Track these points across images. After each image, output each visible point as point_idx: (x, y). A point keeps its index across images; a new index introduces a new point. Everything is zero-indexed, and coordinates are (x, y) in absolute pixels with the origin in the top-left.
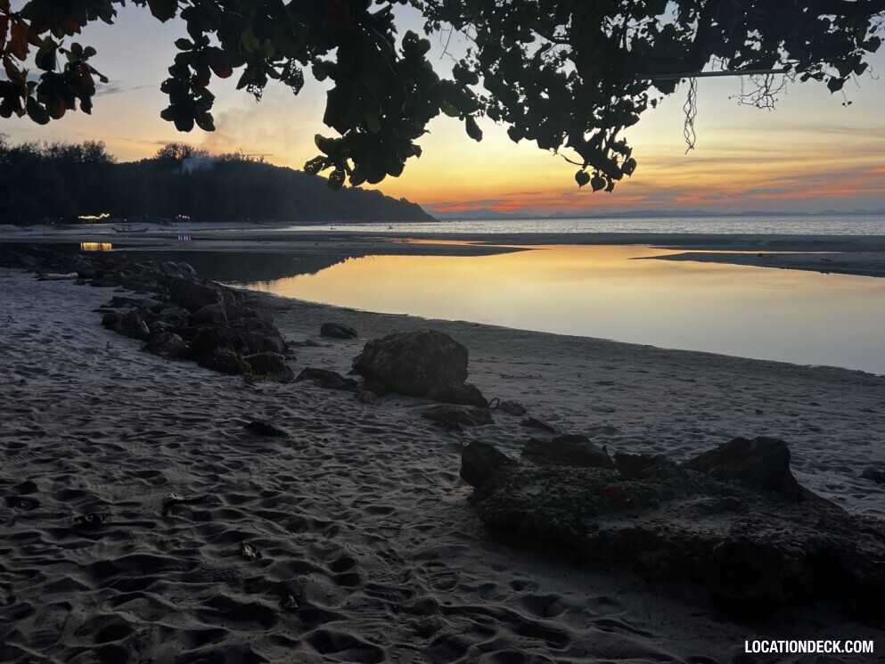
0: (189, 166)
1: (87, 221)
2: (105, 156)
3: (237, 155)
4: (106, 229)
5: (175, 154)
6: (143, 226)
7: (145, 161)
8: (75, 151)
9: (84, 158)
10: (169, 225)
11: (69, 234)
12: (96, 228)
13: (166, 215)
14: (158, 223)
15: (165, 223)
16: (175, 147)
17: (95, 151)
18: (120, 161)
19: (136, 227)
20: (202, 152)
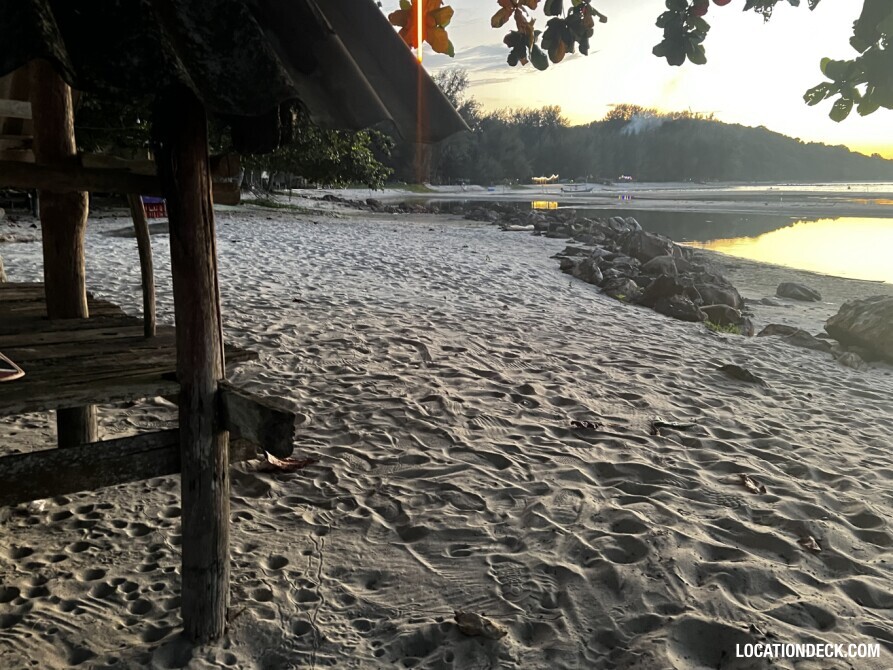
0: (637, 126)
1: (539, 183)
2: (559, 121)
3: (686, 113)
4: (556, 189)
5: (623, 115)
6: (589, 186)
7: (594, 124)
8: (535, 116)
9: (542, 123)
10: (612, 185)
11: (524, 193)
12: (546, 188)
13: (608, 176)
14: (602, 183)
15: (608, 184)
16: (624, 108)
17: (552, 115)
18: (573, 124)
19: (582, 187)
20: (651, 112)
